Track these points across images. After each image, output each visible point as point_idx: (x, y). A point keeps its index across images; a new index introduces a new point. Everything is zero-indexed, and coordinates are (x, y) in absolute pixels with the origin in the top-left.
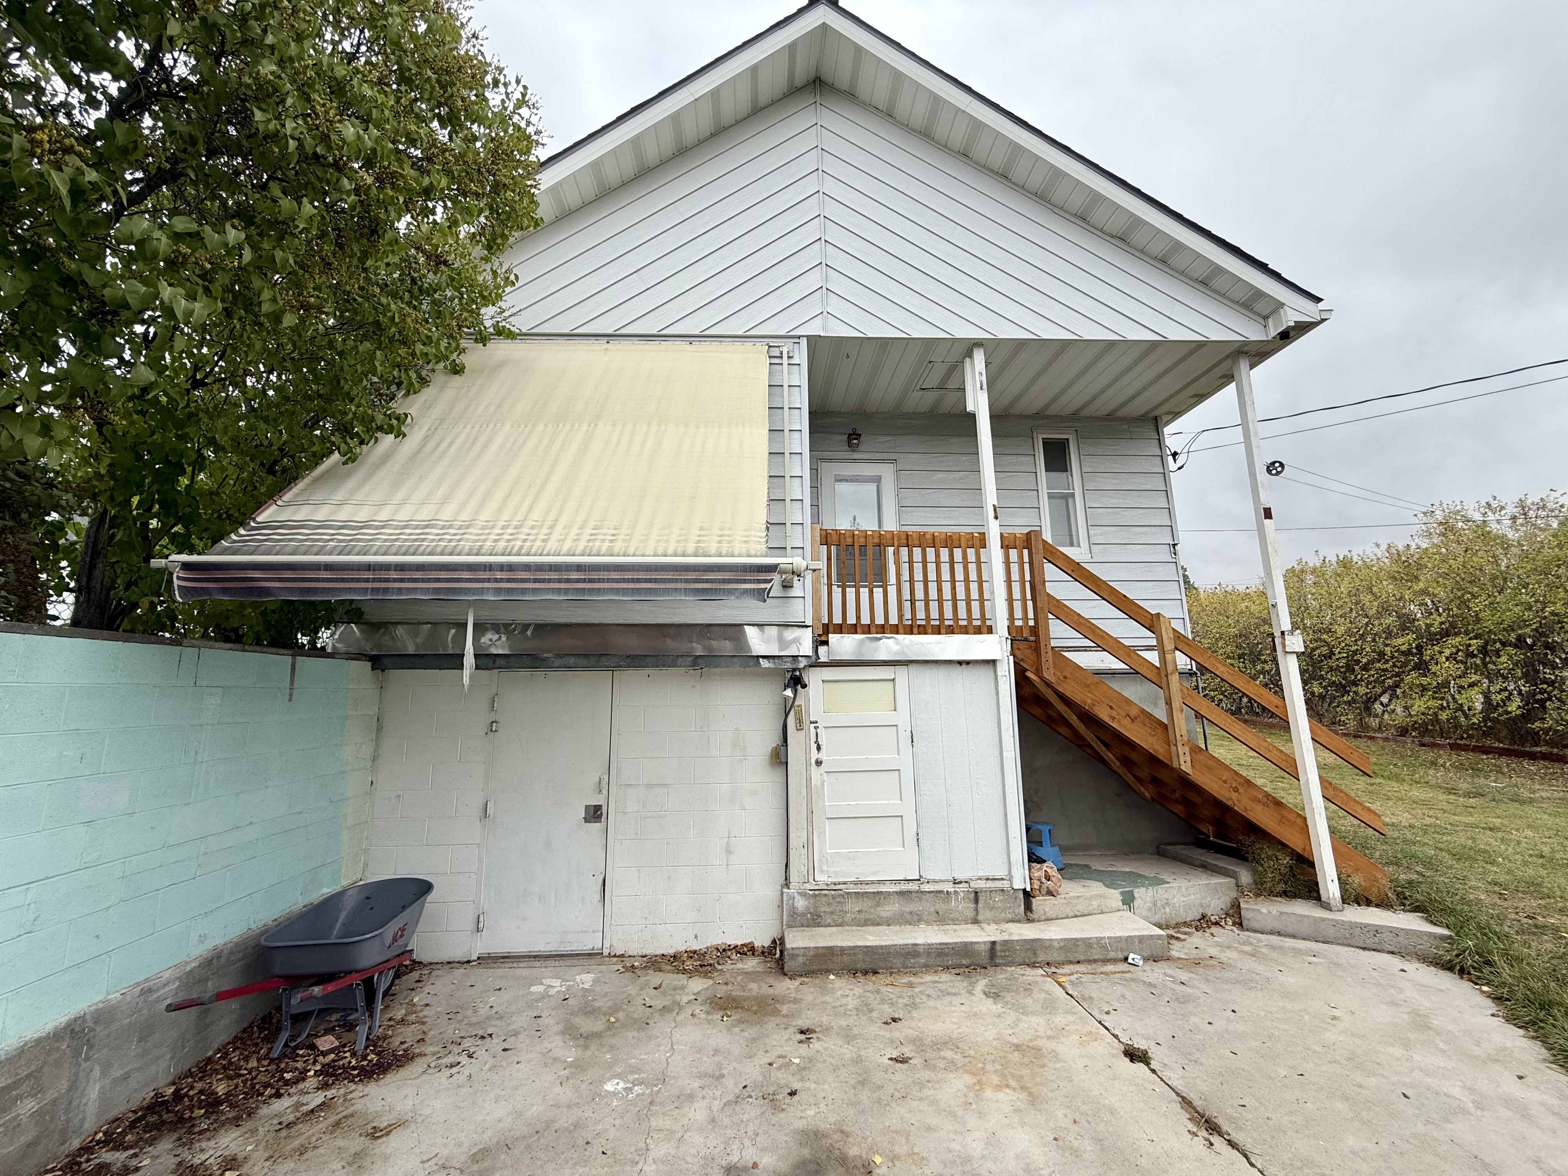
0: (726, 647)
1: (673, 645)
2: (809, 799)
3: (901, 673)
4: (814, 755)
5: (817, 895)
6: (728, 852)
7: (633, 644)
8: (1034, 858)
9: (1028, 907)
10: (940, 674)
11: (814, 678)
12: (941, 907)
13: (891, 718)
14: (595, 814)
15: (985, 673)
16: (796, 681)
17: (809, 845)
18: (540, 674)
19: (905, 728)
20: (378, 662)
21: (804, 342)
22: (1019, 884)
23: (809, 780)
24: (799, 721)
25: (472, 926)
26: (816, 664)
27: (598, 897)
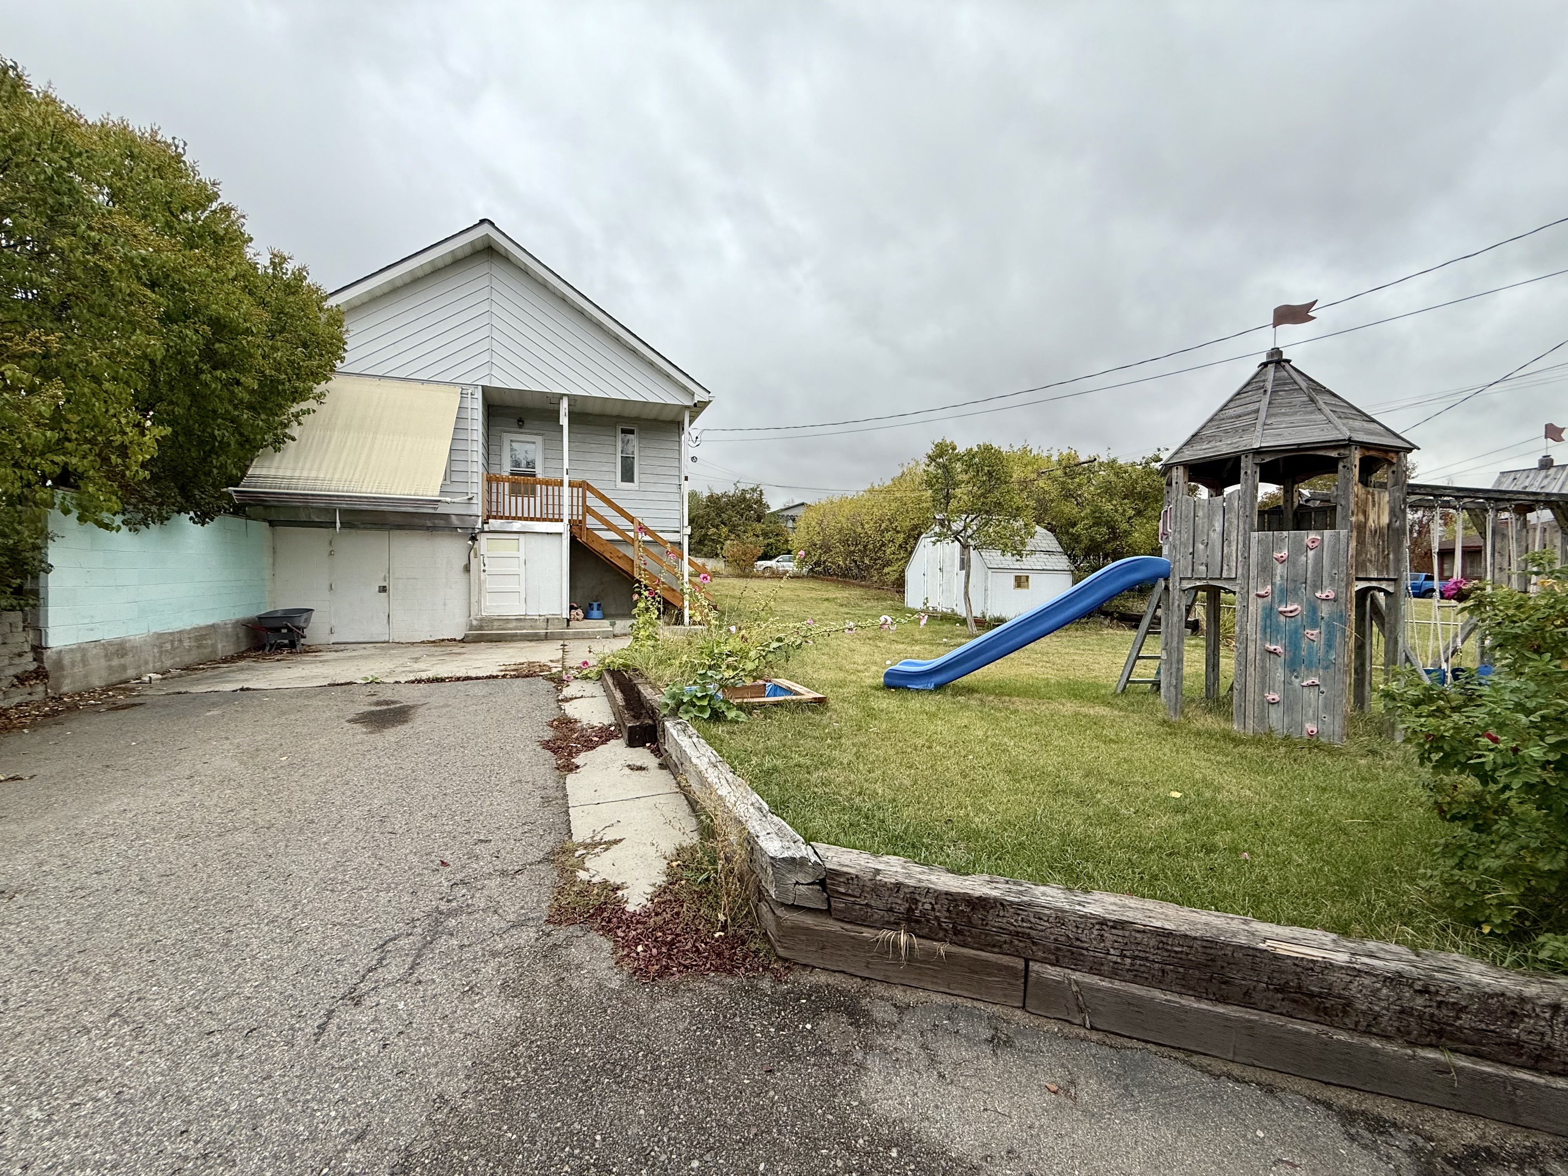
0: (441, 523)
1: (416, 521)
2: (480, 584)
3: (522, 537)
4: (482, 568)
5: (481, 620)
6: (445, 604)
7: (399, 520)
8: (572, 608)
9: (568, 625)
10: (539, 537)
11: (483, 539)
12: (533, 624)
13: (515, 553)
14: (383, 589)
15: (557, 538)
16: (474, 539)
17: (479, 602)
18: (353, 531)
19: (522, 558)
20: (272, 523)
21: (480, 388)
22: (564, 616)
23: (479, 577)
24: (476, 554)
25: (328, 631)
26: (482, 531)
27: (386, 621)
